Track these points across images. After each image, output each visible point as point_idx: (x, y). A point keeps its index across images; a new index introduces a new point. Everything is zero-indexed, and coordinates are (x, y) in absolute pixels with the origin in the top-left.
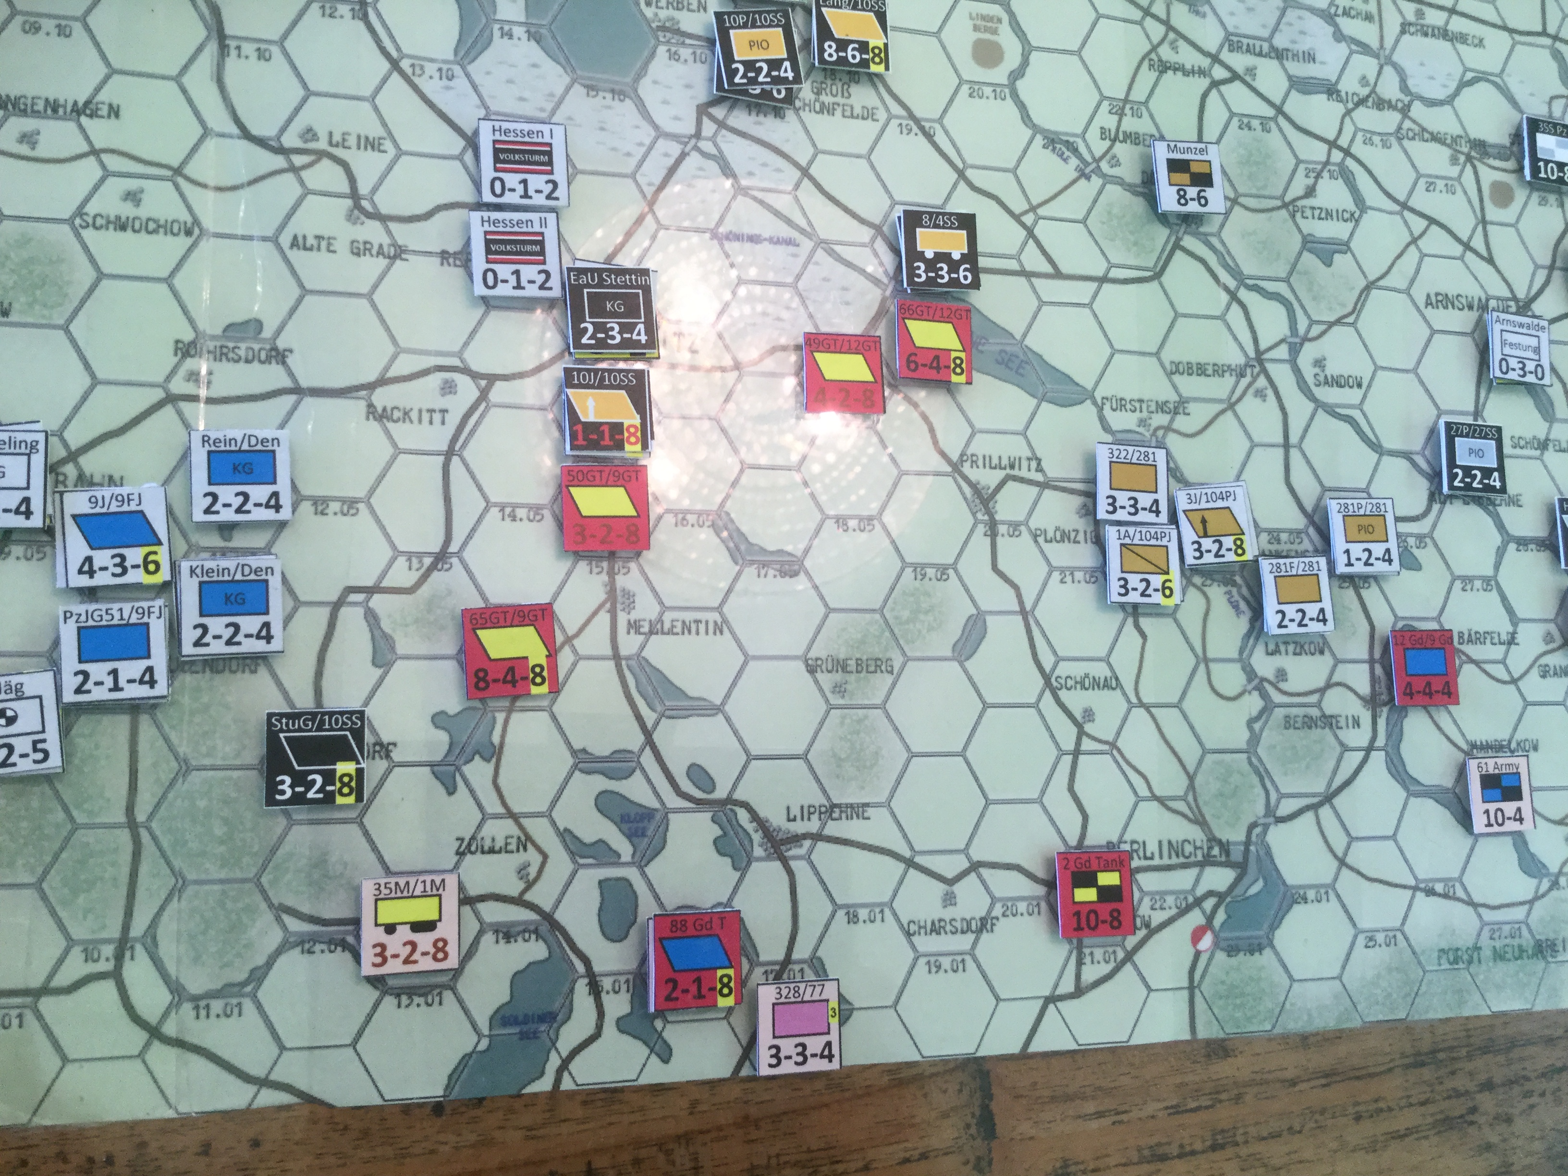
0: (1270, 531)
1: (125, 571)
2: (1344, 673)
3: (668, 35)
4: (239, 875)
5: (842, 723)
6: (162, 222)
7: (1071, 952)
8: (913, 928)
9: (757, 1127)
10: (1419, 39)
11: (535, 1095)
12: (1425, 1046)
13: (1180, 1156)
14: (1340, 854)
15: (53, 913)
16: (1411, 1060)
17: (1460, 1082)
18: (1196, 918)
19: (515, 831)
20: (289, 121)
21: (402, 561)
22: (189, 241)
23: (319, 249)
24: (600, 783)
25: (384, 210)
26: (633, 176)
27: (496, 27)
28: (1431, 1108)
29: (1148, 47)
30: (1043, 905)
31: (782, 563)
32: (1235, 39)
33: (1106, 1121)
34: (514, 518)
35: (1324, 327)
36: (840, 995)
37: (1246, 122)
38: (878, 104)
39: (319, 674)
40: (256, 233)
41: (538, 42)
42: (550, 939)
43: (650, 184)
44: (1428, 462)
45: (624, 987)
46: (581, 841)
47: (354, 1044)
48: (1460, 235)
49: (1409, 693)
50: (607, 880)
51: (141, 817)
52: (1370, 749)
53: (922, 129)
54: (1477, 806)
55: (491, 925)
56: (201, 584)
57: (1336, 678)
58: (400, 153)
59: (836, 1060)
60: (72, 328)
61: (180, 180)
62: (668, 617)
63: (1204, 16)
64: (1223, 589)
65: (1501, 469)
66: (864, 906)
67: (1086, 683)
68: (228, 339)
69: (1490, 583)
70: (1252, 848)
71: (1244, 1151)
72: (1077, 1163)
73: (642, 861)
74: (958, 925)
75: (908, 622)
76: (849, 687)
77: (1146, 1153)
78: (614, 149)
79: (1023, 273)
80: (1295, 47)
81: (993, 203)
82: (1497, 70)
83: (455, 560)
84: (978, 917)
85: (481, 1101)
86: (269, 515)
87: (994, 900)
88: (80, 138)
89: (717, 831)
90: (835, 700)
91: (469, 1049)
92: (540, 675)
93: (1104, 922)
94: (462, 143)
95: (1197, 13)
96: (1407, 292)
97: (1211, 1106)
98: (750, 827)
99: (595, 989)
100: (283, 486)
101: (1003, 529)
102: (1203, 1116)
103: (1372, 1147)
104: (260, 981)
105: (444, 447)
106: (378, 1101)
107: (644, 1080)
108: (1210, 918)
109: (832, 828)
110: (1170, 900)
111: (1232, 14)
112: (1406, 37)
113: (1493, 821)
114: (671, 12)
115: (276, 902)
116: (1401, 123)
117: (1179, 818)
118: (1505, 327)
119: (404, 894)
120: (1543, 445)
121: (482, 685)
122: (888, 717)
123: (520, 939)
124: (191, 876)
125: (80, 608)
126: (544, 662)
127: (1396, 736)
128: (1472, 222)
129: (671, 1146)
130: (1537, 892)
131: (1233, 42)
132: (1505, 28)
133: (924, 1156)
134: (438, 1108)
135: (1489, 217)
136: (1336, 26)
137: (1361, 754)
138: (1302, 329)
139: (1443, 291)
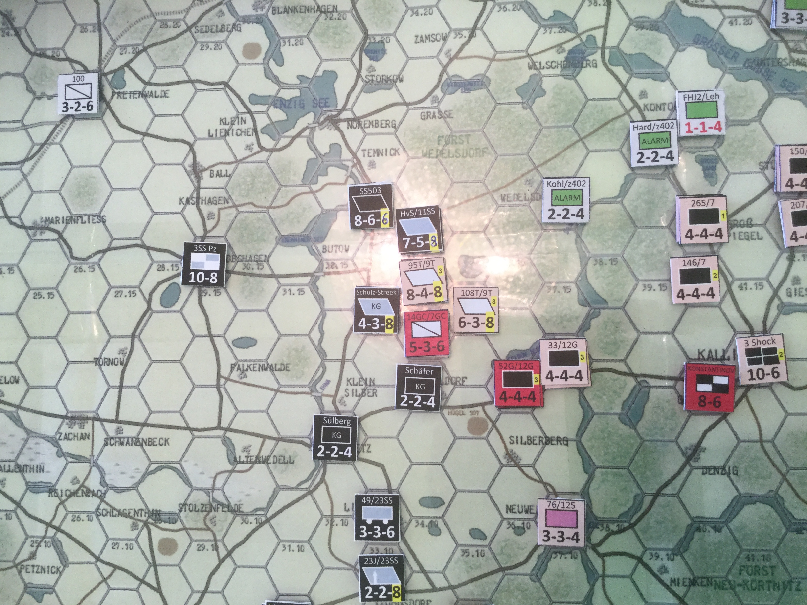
80: (31, 464)
112: (108, 448)
128: (147, 565)
132: (187, 428)
135: (157, 562)
136: (59, 447)
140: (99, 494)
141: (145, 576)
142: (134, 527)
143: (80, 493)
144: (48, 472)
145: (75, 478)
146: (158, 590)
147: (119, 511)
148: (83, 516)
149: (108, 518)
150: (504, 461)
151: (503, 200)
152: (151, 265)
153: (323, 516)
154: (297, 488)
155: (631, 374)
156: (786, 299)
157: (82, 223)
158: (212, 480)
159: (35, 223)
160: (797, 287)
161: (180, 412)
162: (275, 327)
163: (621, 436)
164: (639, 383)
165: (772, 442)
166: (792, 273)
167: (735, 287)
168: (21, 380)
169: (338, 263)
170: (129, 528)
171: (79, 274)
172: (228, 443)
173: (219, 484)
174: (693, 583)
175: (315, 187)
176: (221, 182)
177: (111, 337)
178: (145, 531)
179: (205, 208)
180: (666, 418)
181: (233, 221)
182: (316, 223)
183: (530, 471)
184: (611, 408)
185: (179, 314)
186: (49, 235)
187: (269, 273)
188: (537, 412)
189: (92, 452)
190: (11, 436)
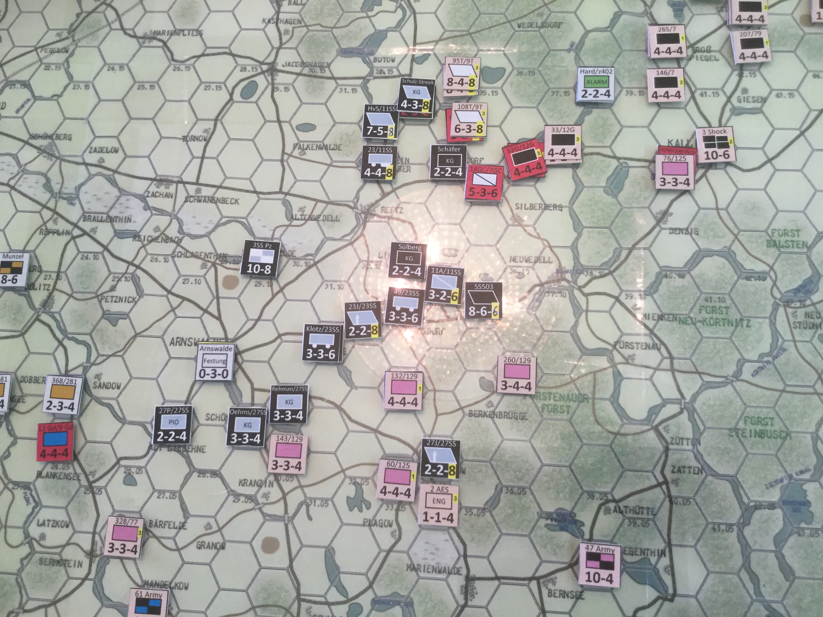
2: (78, 538)
10: (196, 205)
29: (41, 223)
32: (87, 215)
35: (105, 358)
37: (85, 256)
48: (201, 305)
52: (84, 579)
57: (72, 541)
63: (74, 204)
64: (21, 491)
69: (177, 493)
80: (121, 215)
82: (245, 215)
95: (71, 204)
96: (162, 337)
111: (88, 202)
112: (187, 204)
116: (176, 248)
127: (100, 574)
128: (211, 298)
131: (86, 217)
132: (254, 192)
135: (220, 295)
136: (146, 203)
137: (79, 582)
138: (92, 359)
139: (181, 336)
140: (177, 239)
141: (208, 306)
142: (203, 266)
143: (160, 240)
144: (134, 222)
145: (158, 227)
146: (219, 318)
147: (192, 253)
148: (161, 258)
149: (183, 259)
150: (510, 222)
151: (519, 26)
152: (235, 68)
153: (360, 261)
154: (341, 239)
155: (615, 157)
156: (736, 104)
157: (184, 35)
158: (271, 233)
159: (146, 34)
160: (746, 95)
161: (250, 179)
162: (332, 116)
163: (604, 203)
164: (621, 164)
165: (726, 209)
166: (742, 85)
167: (697, 95)
168: (120, 151)
169: (386, 70)
170: (199, 267)
171: (177, 72)
172: (287, 204)
173: (277, 235)
174: (661, 317)
175: (370, 14)
176: (297, 8)
177: (198, 119)
178: (213, 269)
179: (282, 27)
180: (641, 190)
181: (304, 36)
182: (370, 40)
183: (530, 230)
184: (598, 183)
185: (255, 105)
186: (155, 43)
187: (330, 75)
188: (539, 185)
189: (174, 208)
190: (107, 193)
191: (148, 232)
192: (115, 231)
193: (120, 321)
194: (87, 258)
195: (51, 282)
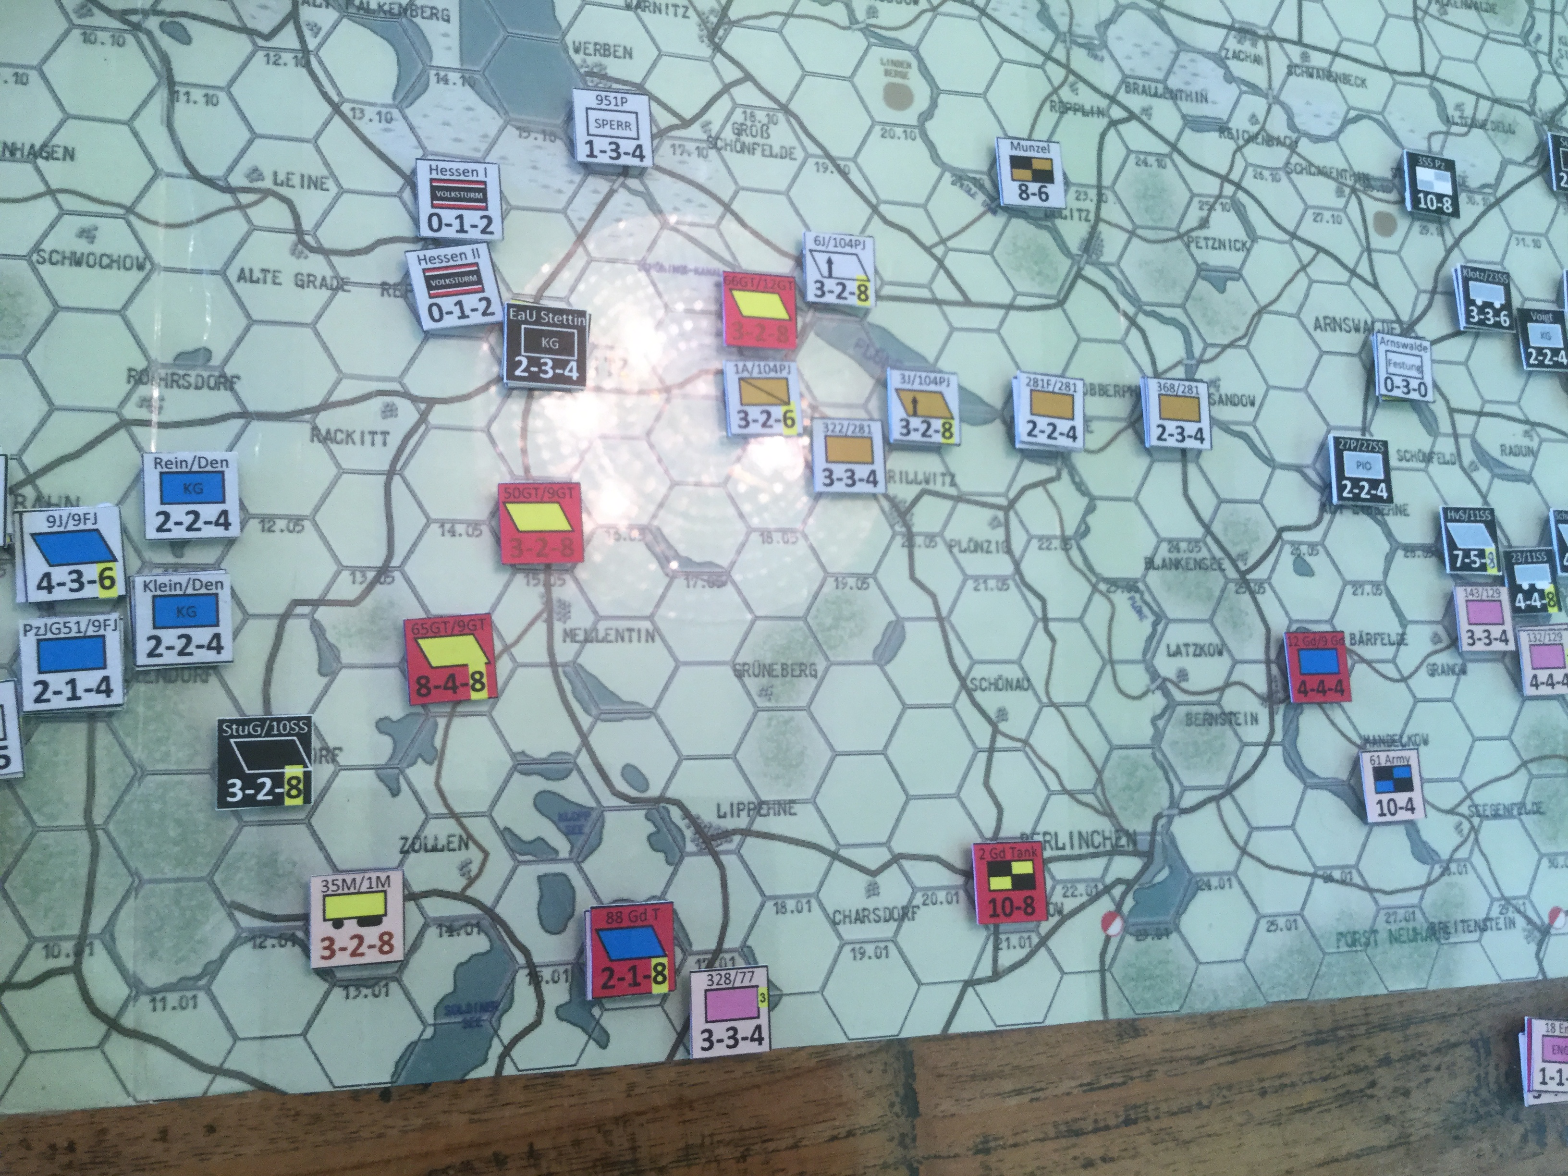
0: (1170, 541)
1: (81, 587)
2: (1242, 673)
3: (596, 80)
4: (191, 873)
5: (769, 725)
6: (115, 258)
7: (988, 938)
8: (839, 917)
9: (692, 1109)
10: (1305, 80)
11: (478, 1080)
12: (1326, 1024)
13: (1096, 1131)
14: (1241, 844)
15: (15, 911)
16: (1313, 1037)
17: (1361, 1058)
18: (1105, 905)
19: (458, 831)
20: (236, 162)
21: (346, 575)
22: (141, 275)
23: (265, 282)
24: (538, 784)
25: (327, 244)
26: (564, 211)
27: (433, 72)
28: (1333, 1084)
29: (1049, 89)
30: (962, 893)
31: (711, 574)
32: (1131, 81)
33: (1025, 1098)
34: (453, 533)
35: (1218, 350)
36: (769, 981)
37: (1142, 159)
38: (796, 143)
39: (267, 683)
40: (205, 267)
41: (472, 87)
42: (492, 932)
43: (581, 219)
44: (1319, 474)
45: (563, 977)
46: (520, 839)
47: (304, 1034)
48: (1346, 261)
49: (1303, 690)
50: (545, 875)
51: (98, 820)
52: (1267, 744)
53: (838, 167)
54: (1371, 797)
55: (435, 919)
56: (154, 597)
57: (1234, 678)
58: (342, 191)
59: (766, 1042)
60: (30, 357)
61: (132, 218)
62: (602, 626)
63: (1102, 59)
64: (1126, 595)
65: (1388, 480)
66: (791, 897)
67: (999, 685)
68: (179, 366)
69: (1380, 587)
70: (1158, 838)
71: (1155, 1125)
72: (996, 1139)
73: (579, 857)
74: (881, 913)
75: (829, 629)
76: (774, 690)
77: (1063, 1128)
78: (546, 187)
79: (935, 301)
80: (1188, 88)
81: (905, 236)
82: (1380, 109)
83: (397, 574)
84: (900, 906)
85: (426, 1086)
86: (219, 532)
87: (915, 890)
88: (36, 178)
89: (651, 829)
90: (762, 703)
91: (414, 1037)
92: (479, 681)
93: (1019, 908)
94: (400, 181)
95: (1095, 57)
96: (1297, 316)
97: (1124, 1083)
98: (682, 823)
99: (535, 979)
100: (232, 505)
101: (919, 540)
102: (1114, 1093)
103: (1277, 1121)
104: (214, 976)
105: (386, 467)
106: (328, 1088)
107: (583, 1065)
108: (1119, 905)
109: (760, 824)
110: (1081, 888)
111: (1129, 58)
112: (1293, 79)
113: (1386, 811)
114: (598, 59)
115: (228, 899)
116: (1290, 157)
117: (1089, 811)
118: (1389, 348)
119: (350, 890)
120: (1428, 458)
121: (424, 691)
122: (813, 718)
123: (462, 932)
124: (146, 876)
125: (38, 622)
126: (483, 669)
127: (1292, 732)
128: (1359, 250)
129: (607, 1128)
130: (1429, 877)
131: (1129, 83)
132: (1385, 69)
133: (850, 1134)
134: (385, 1094)
135: (1373, 246)
136: (1227, 68)
137: (1260, 749)
138: (1197, 352)
139: (1331, 315)
140: (1288, 142)
141: (1356, 266)
142: (1340, 193)
143: (1260, 140)
144: (1214, 103)
145: (1253, 116)
146: (1375, 286)
147: (1318, 168)
148: (1266, 173)
149: (1305, 178)
153: (1559, 203)
154: (1524, 164)
158: (1427, 143)
161: (1374, 46)
170: (1334, 193)
172: (1437, 96)
173: (1435, 146)
178: (1354, 200)
189: (1271, 83)
190: (1156, 44)
191: (1240, 123)
192: (1184, 117)
193: (1229, 284)
194: (1146, 164)
195: (1091, 206)
